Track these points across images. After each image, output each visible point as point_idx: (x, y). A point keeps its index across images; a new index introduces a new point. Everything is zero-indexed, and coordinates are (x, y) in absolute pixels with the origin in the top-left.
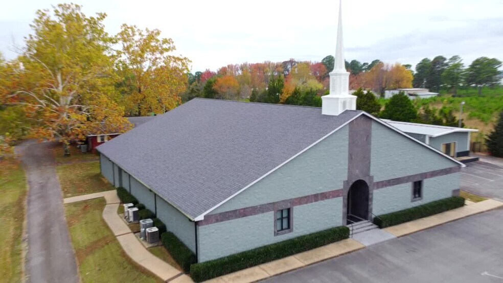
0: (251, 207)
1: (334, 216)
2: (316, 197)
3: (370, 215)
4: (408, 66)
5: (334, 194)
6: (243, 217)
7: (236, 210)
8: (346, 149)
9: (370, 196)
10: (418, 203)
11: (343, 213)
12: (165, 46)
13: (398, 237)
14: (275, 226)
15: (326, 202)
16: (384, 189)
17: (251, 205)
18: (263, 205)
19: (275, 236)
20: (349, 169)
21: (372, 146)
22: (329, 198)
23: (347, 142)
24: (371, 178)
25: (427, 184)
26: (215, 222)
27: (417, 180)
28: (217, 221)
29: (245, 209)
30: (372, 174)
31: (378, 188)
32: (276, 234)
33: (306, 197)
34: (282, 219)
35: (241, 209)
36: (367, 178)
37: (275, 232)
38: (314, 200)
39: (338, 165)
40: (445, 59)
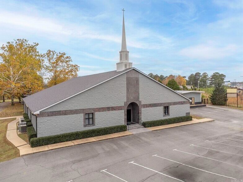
0: (70, 110)
1: (119, 120)
2: (109, 109)
3: (140, 121)
4: (185, 77)
5: (119, 108)
6: (65, 115)
7: (60, 111)
8: (125, 86)
9: (140, 111)
10: (167, 117)
11: (125, 119)
12: (67, 60)
13: (152, 131)
14: (84, 122)
15: (114, 112)
16: (148, 108)
17: (70, 109)
18: (76, 110)
19: (84, 127)
20: (127, 96)
21: (140, 86)
22: (116, 110)
23: (126, 82)
24: (140, 102)
25: (171, 108)
26: (47, 116)
27: (166, 105)
28: (49, 116)
29: (66, 111)
30: (140, 100)
31: (144, 108)
32: (85, 126)
33: (102, 108)
34: (89, 119)
35: (64, 111)
36: (138, 102)
37: (84, 125)
38: (107, 110)
39: (121, 93)
40: (200, 74)
